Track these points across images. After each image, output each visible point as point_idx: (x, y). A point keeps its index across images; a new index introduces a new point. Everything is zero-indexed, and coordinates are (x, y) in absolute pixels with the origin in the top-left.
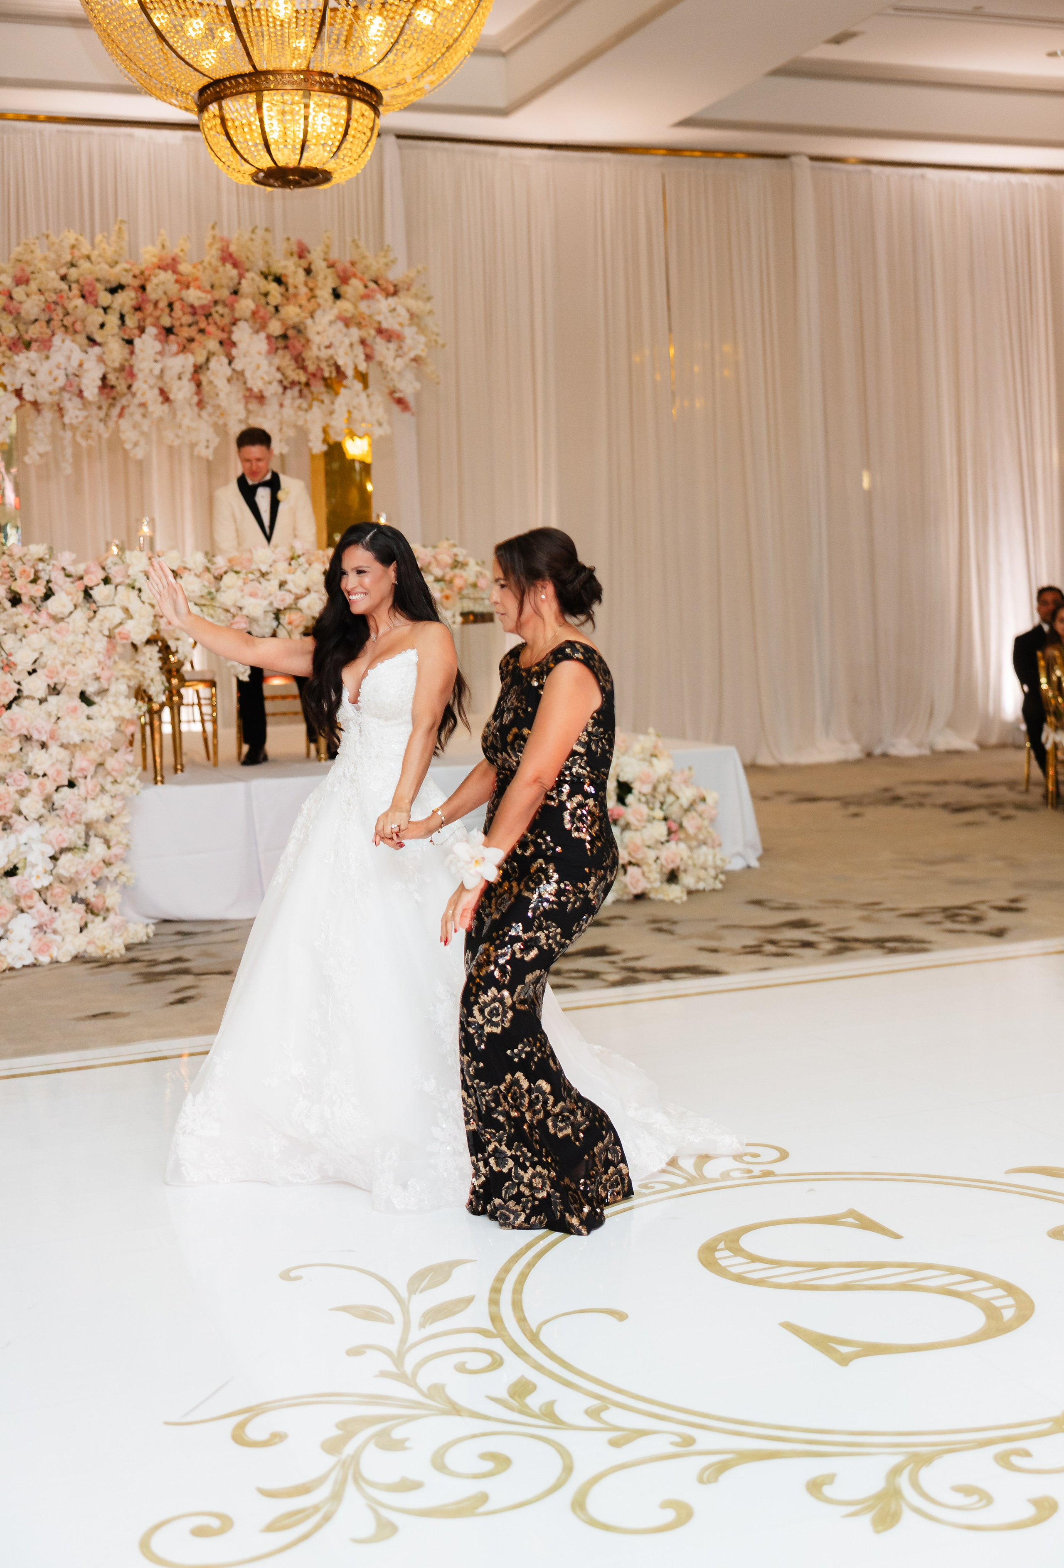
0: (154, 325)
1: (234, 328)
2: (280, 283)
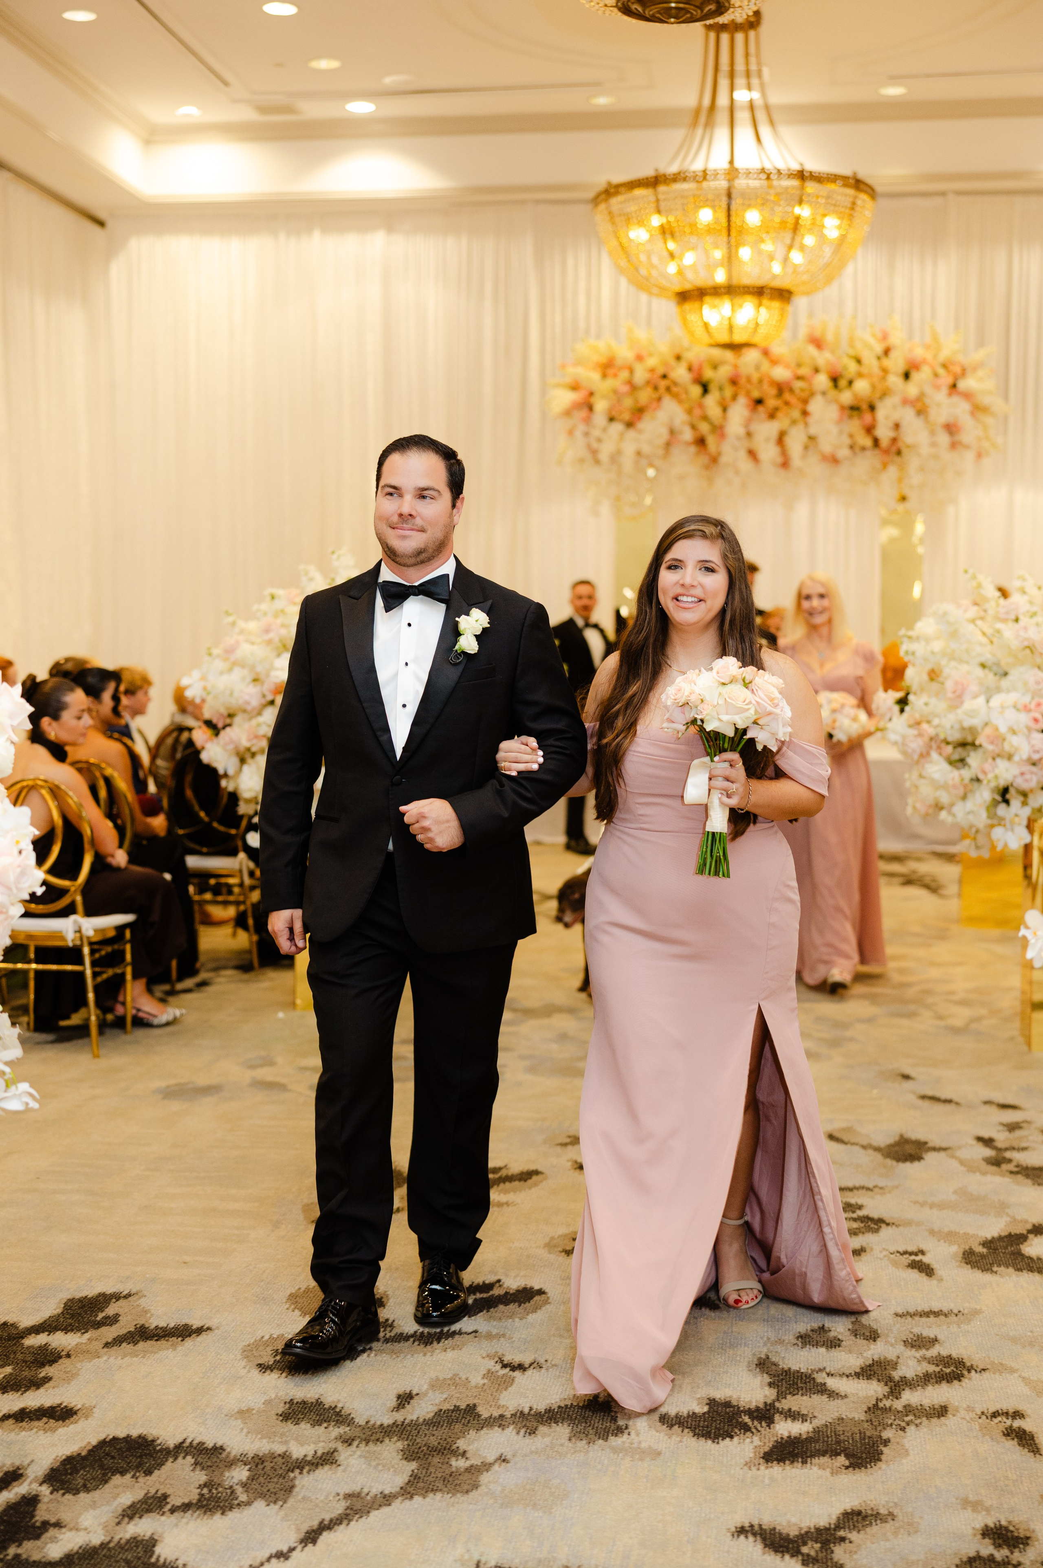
1: (811, 401)
2: (859, 361)
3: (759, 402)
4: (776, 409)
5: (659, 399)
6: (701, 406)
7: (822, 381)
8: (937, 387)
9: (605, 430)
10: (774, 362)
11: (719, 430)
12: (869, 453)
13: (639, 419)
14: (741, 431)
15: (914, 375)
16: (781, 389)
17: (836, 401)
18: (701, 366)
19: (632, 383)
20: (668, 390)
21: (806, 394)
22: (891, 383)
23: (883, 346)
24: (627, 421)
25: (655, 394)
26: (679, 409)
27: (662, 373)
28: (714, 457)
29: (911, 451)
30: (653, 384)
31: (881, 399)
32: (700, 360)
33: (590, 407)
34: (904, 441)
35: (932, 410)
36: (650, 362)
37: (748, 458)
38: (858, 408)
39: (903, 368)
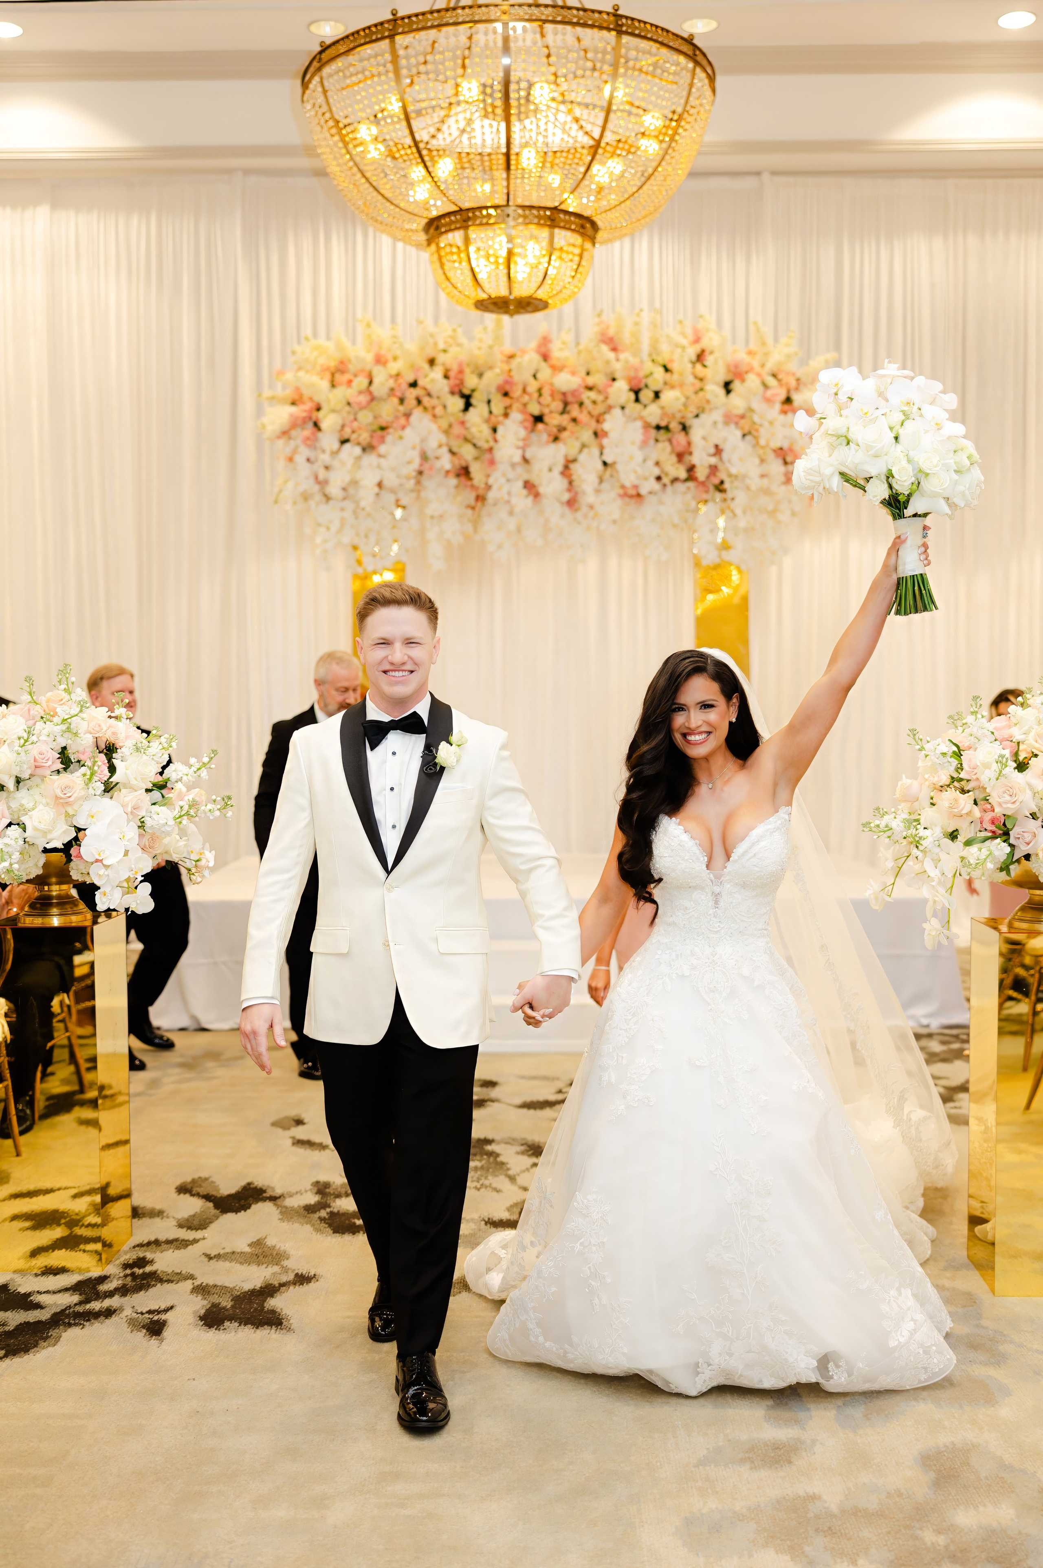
0: (523, 412)
1: (607, 417)
2: (667, 369)
3: (539, 419)
4: (562, 429)
5: (407, 415)
6: (463, 423)
7: (621, 390)
8: (768, 401)
9: (335, 453)
10: (556, 369)
11: (487, 454)
12: (680, 487)
13: (382, 440)
14: (517, 458)
15: (736, 386)
16: (565, 403)
17: (641, 418)
18: (461, 372)
19: (371, 393)
20: (419, 402)
21: (600, 408)
22: (709, 396)
23: (697, 349)
24: (364, 443)
25: (401, 408)
26: (434, 427)
27: (411, 379)
28: (481, 492)
29: (736, 483)
30: (398, 394)
31: (697, 416)
32: (460, 365)
33: (316, 425)
34: (727, 470)
35: (762, 431)
36: (394, 367)
37: (525, 492)
38: (667, 428)
39: (722, 377)
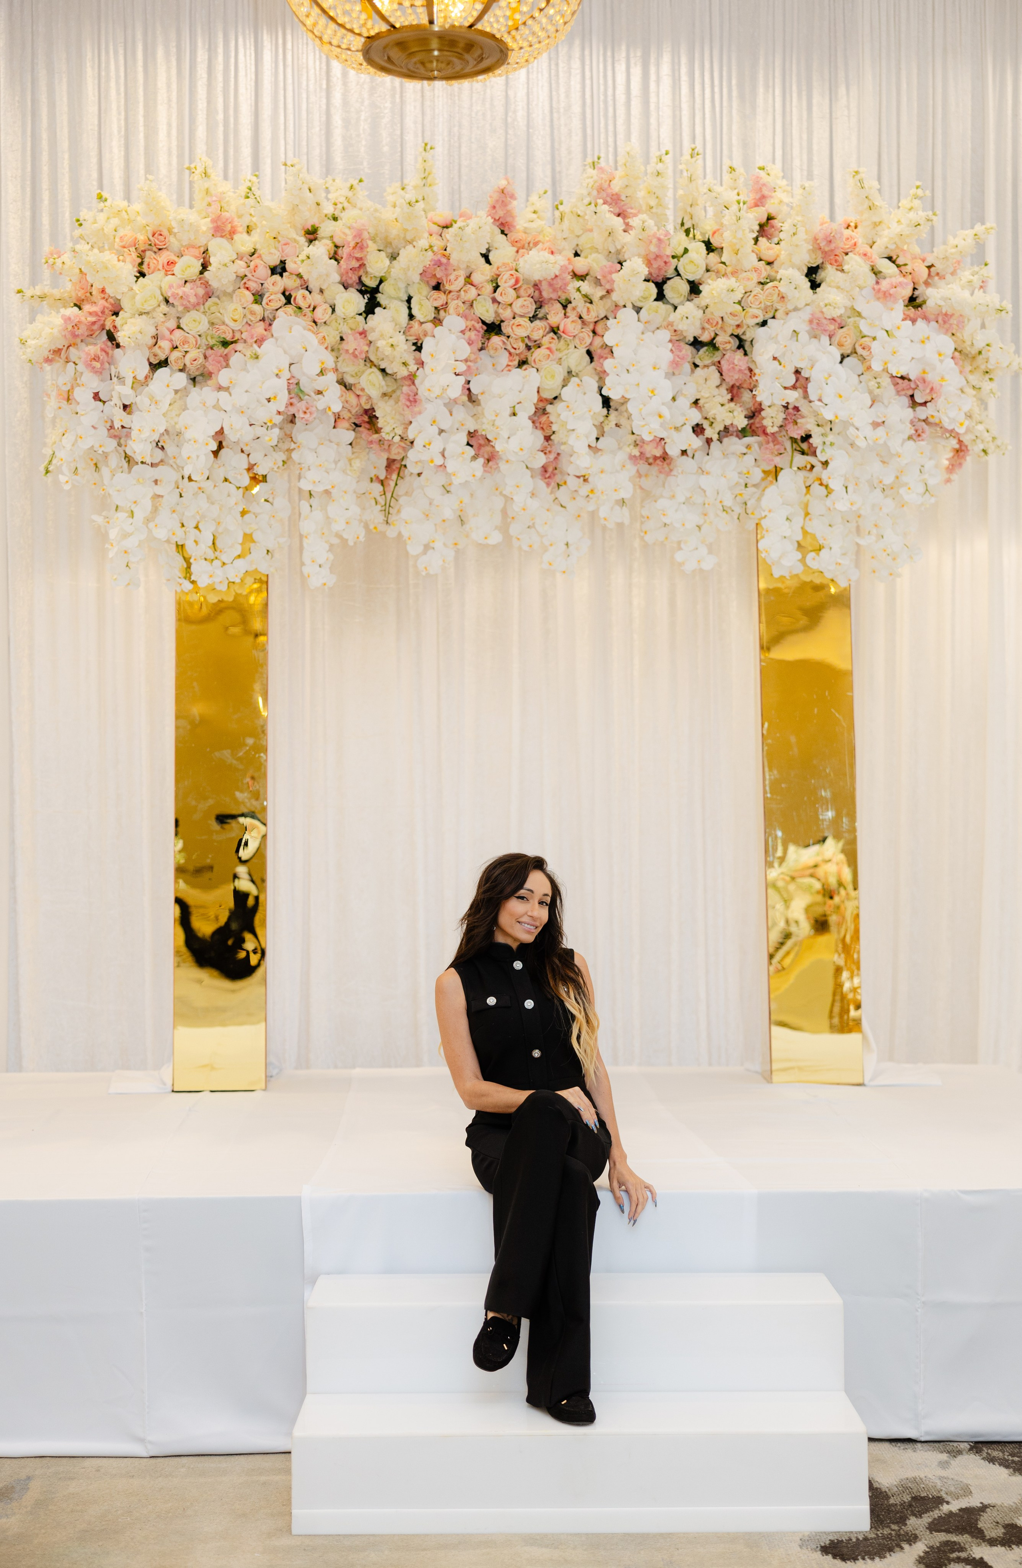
0: (467, 316)
1: (611, 323)
2: (709, 247)
3: (493, 328)
4: (533, 345)
5: (268, 322)
6: (363, 333)
7: (636, 274)
8: (885, 296)
9: (141, 385)
10: (524, 246)
11: (405, 386)
13: (225, 362)
14: (456, 389)
15: (829, 274)
16: (541, 301)
17: (669, 325)
18: (359, 246)
19: (206, 284)
20: (288, 299)
21: (598, 310)
22: (783, 288)
23: (760, 214)
24: (193, 369)
25: (257, 308)
26: (312, 340)
27: (275, 262)
28: (395, 454)
29: (831, 438)
30: (253, 286)
31: (764, 323)
32: (359, 234)
33: (111, 337)
34: (817, 414)
35: (875, 346)
36: (244, 243)
37: (471, 452)
38: (712, 344)
39: (808, 259)
